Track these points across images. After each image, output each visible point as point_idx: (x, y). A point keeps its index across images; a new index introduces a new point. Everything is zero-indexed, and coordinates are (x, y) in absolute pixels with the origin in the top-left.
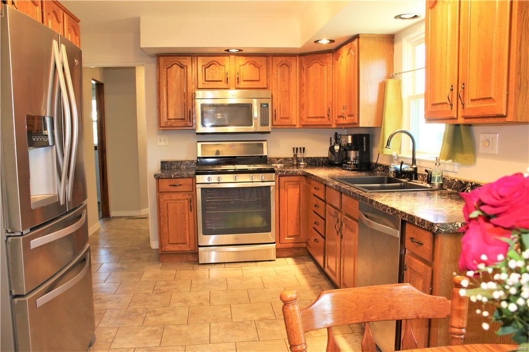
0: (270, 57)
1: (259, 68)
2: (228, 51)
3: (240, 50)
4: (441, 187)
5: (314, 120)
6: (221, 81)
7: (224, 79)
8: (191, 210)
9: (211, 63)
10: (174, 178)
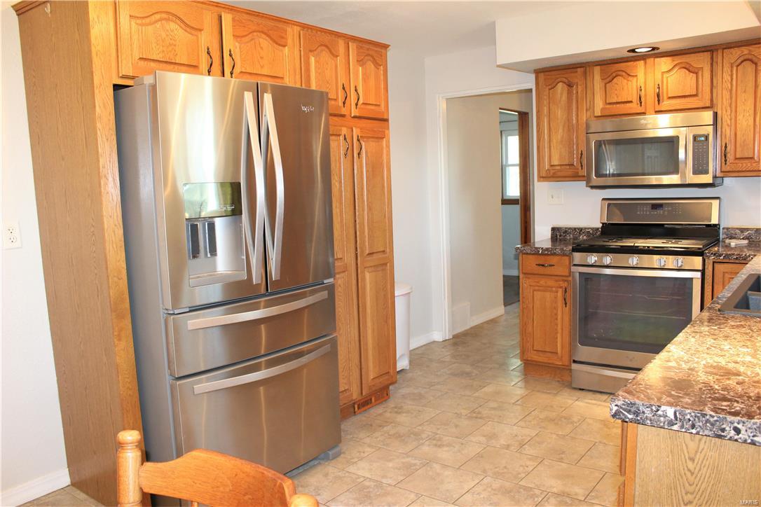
1: (697, 73)
2: (633, 51)
3: (654, 49)
6: (631, 102)
7: (635, 99)
8: (566, 304)
9: (614, 75)
10: (542, 254)
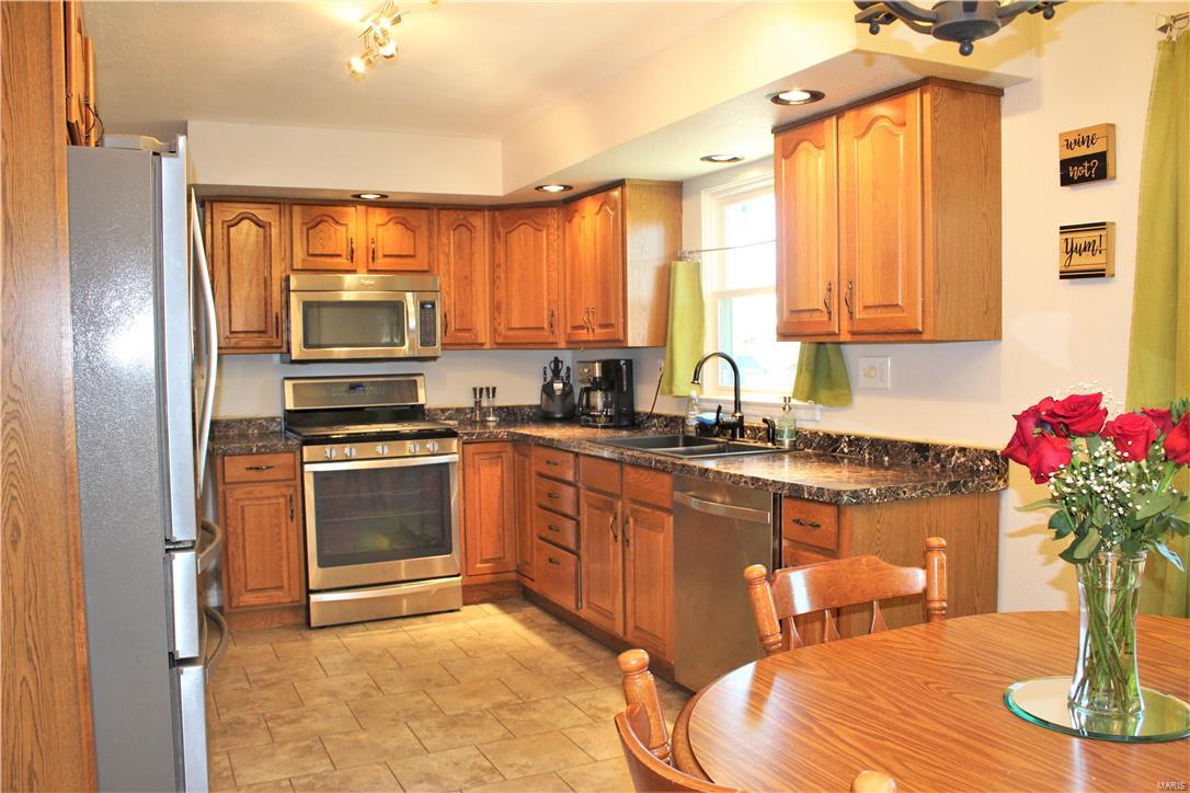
0: (435, 211)
1: (414, 231)
2: (359, 196)
3: (382, 196)
4: (794, 446)
5: (522, 333)
6: (339, 256)
7: (344, 251)
8: (292, 518)
9: (318, 219)
10: (258, 453)
